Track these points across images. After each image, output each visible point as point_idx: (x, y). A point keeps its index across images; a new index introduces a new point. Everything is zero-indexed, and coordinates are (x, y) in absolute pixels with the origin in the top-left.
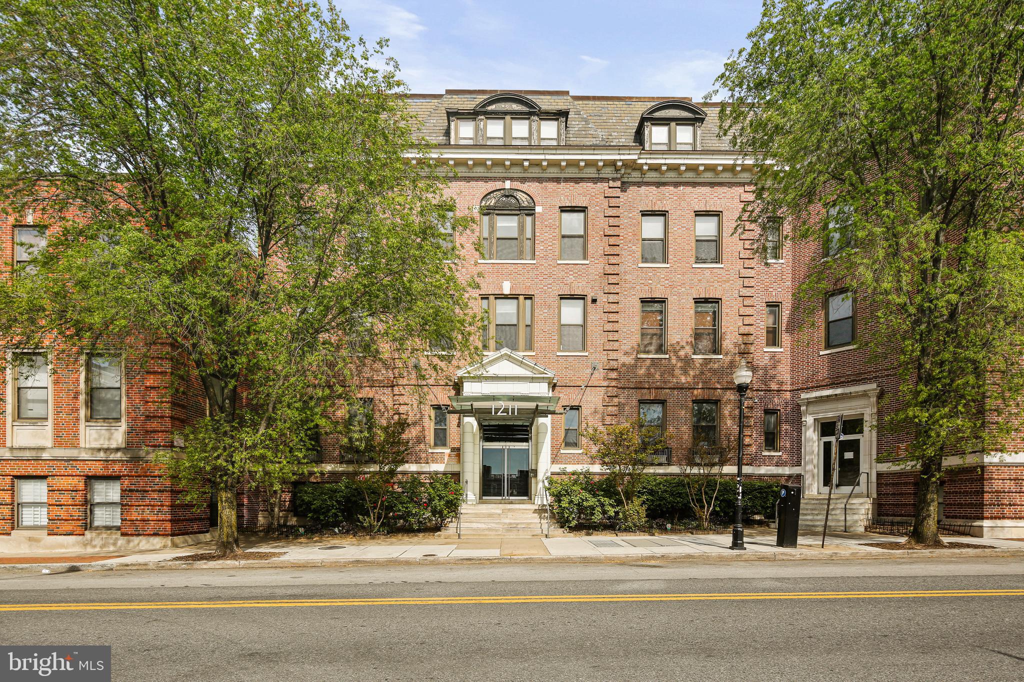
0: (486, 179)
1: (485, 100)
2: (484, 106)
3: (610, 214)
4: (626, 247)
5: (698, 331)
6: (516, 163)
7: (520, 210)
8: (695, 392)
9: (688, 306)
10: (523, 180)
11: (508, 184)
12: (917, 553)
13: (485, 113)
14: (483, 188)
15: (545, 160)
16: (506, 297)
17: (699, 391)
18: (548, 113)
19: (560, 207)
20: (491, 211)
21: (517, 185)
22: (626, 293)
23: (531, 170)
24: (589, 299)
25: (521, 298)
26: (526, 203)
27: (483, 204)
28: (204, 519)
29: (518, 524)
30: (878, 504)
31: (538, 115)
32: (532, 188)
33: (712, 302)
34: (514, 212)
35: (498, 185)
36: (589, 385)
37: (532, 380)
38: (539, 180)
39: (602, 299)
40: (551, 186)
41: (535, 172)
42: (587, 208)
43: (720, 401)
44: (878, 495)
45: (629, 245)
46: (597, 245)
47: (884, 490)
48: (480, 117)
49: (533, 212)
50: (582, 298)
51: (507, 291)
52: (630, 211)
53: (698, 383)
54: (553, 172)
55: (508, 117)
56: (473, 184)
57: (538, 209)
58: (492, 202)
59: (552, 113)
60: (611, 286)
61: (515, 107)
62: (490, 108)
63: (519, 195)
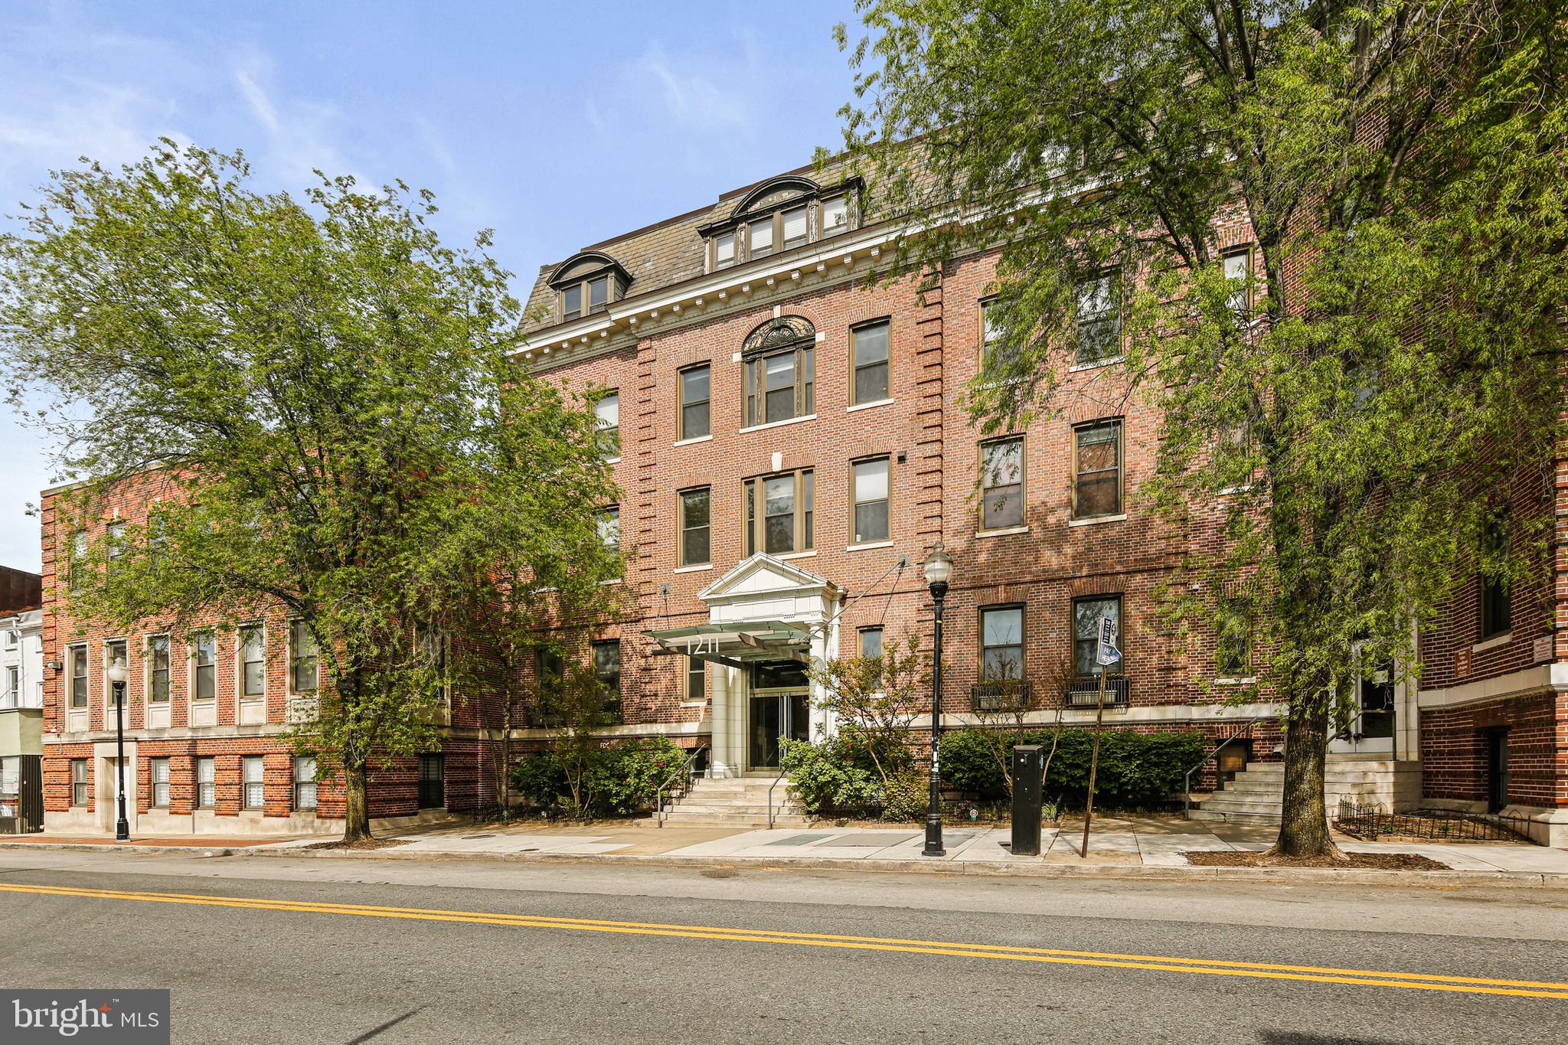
0: (748, 312)
1: (744, 200)
2: (745, 208)
3: (926, 317)
4: (956, 363)
5: (1084, 479)
6: (781, 279)
7: (795, 344)
8: (1077, 583)
9: (1062, 440)
10: (797, 299)
11: (777, 312)
12: (1236, 873)
13: (745, 218)
14: (745, 324)
15: (820, 262)
16: (778, 476)
17: (1084, 580)
18: (832, 189)
19: (850, 326)
20: (757, 356)
21: (791, 309)
22: (956, 436)
23: (807, 282)
24: (894, 457)
25: (798, 473)
26: (803, 331)
27: (746, 349)
28: (409, 800)
29: (748, 808)
30: (1424, 773)
31: (817, 197)
32: (811, 308)
33: (1107, 425)
34: (788, 350)
35: (764, 315)
36: (896, 590)
37: (797, 593)
38: (820, 293)
39: (915, 453)
40: (837, 297)
41: (812, 284)
42: (890, 316)
43: (1123, 594)
44: (1424, 752)
45: (961, 359)
46: (904, 372)
47: (1433, 744)
48: (740, 226)
49: (812, 343)
50: (885, 457)
51: (777, 467)
52: (962, 304)
53: (1082, 567)
54: (837, 277)
55: (777, 214)
56: (733, 322)
57: (820, 337)
58: (758, 342)
59: (837, 187)
60: (928, 431)
61: (787, 195)
62: (752, 209)
63: (794, 323)
